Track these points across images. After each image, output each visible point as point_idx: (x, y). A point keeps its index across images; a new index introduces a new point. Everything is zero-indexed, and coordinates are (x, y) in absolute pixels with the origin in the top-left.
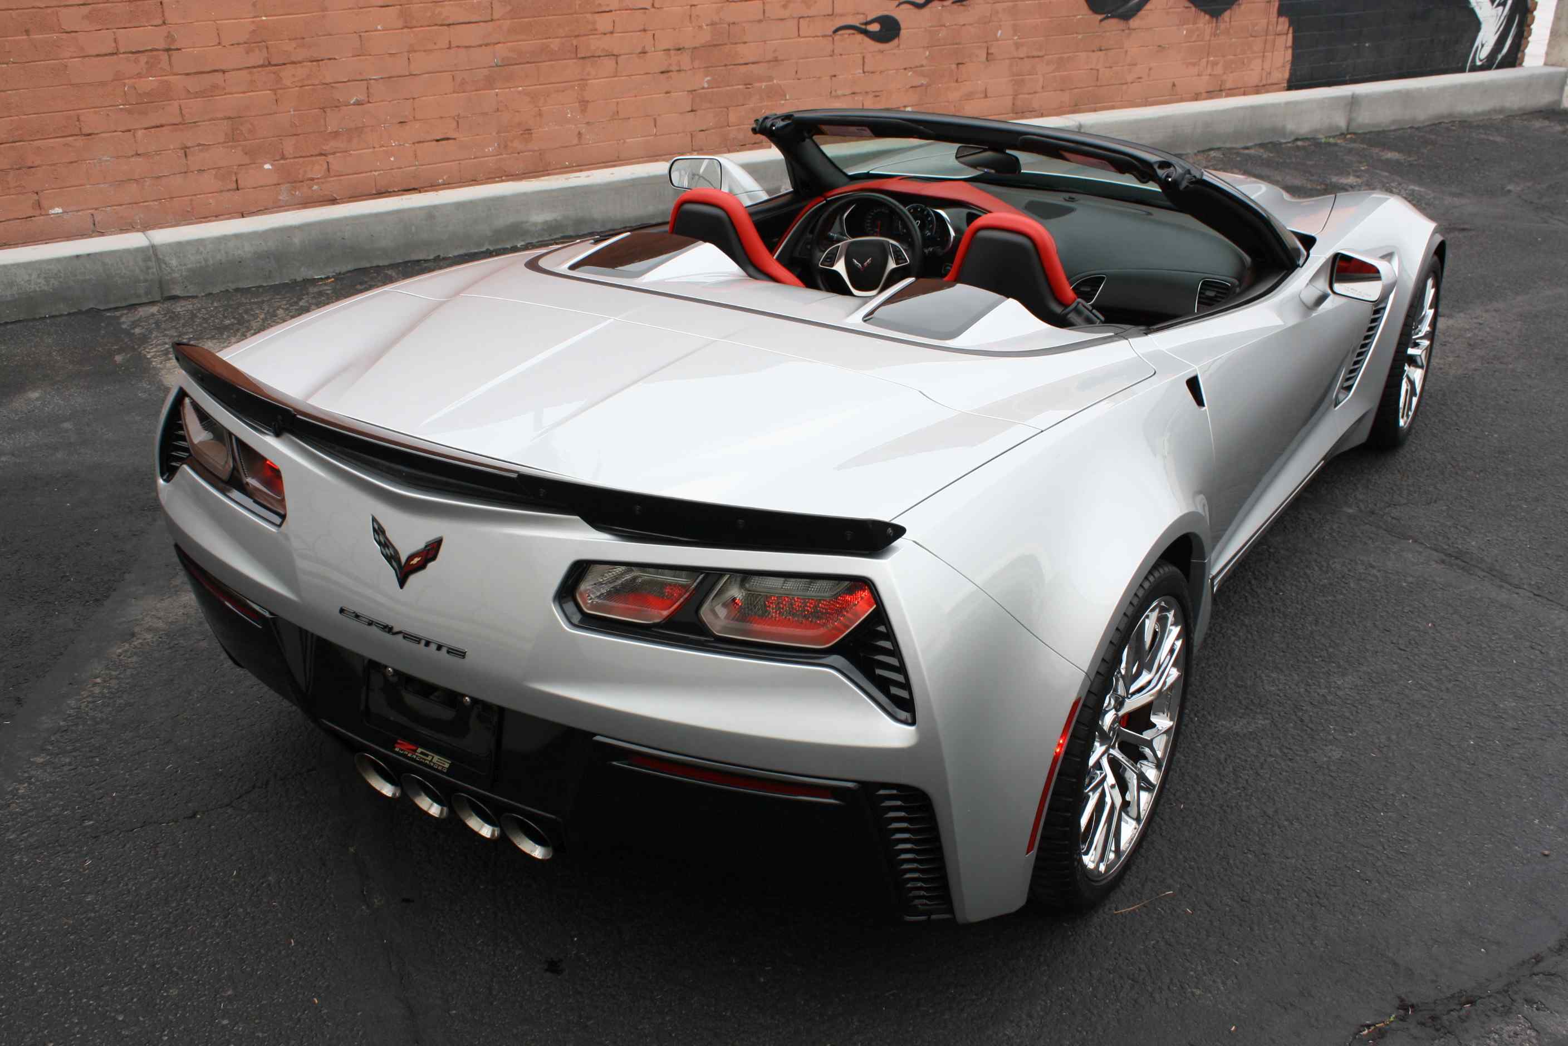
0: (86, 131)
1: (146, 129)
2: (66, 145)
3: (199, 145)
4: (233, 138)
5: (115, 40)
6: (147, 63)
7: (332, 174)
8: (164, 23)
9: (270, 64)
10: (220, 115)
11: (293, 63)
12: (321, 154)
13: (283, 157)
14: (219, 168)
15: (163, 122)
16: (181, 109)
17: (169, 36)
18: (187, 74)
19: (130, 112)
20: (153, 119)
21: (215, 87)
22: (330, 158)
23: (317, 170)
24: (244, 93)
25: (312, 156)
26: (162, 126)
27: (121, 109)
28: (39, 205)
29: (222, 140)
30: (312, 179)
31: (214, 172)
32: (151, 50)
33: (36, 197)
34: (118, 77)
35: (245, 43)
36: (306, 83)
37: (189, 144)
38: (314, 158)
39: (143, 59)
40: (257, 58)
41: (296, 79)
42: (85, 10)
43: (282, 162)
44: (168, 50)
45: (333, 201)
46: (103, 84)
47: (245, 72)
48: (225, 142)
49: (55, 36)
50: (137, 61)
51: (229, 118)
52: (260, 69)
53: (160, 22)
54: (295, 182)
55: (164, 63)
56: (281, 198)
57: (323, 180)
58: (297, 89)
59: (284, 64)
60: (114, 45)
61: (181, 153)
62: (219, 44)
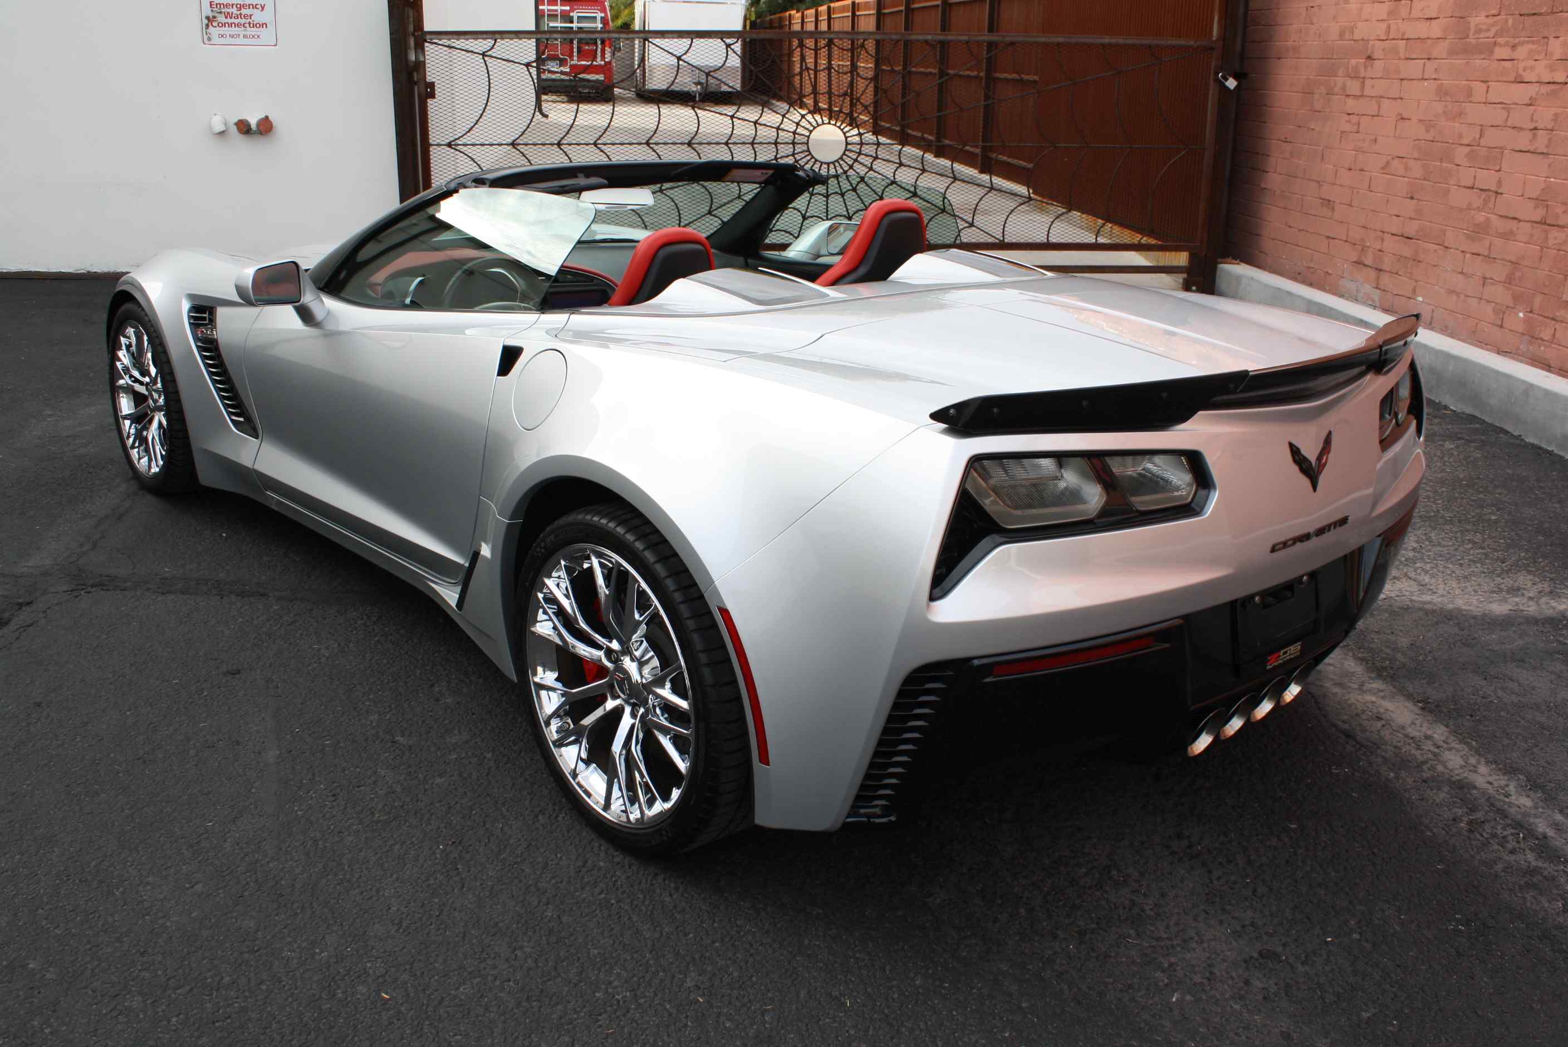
0: (1446, 244)
1: (1473, 254)
2: (1435, 251)
3: (1491, 279)
4: (1509, 281)
5: (1475, 178)
6: (1484, 200)
7: (1555, 341)
8: (1499, 170)
9: (1545, 223)
10: (1508, 258)
11: (1558, 226)
12: (1553, 319)
13: (1531, 312)
14: (1496, 303)
15: (1481, 252)
16: (1490, 245)
17: (1499, 183)
18: (1501, 216)
19: (1468, 237)
20: (1476, 248)
21: (1511, 232)
22: (1558, 326)
23: (1546, 335)
24: (1526, 243)
25: (1548, 317)
26: (1479, 255)
27: (1464, 233)
28: (1414, 291)
29: (1503, 280)
30: (1543, 340)
31: (1493, 305)
32: (1489, 190)
33: (1414, 284)
34: (1469, 207)
35: (1537, 199)
36: (1563, 248)
37: (1488, 275)
38: (1549, 321)
39: (1484, 195)
40: (1538, 214)
41: (1556, 242)
42: (1468, 149)
43: (1531, 315)
44: (1497, 193)
45: (1548, 367)
46: (1461, 210)
47: (1529, 224)
48: (1505, 282)
49: (1450, 166)
50: (1480, 197)
51: (1511, 262)
52: (1538, 225)
53: (1497, 168)
54: (1534, 338)
55: (1491, 205)
56: (1521, 347)
57: (1548, 344)
58: (1554, 251)
59: (1554, 226)
60: (1473, 180)
61: (1482, 283)
62: (1522, 195)
